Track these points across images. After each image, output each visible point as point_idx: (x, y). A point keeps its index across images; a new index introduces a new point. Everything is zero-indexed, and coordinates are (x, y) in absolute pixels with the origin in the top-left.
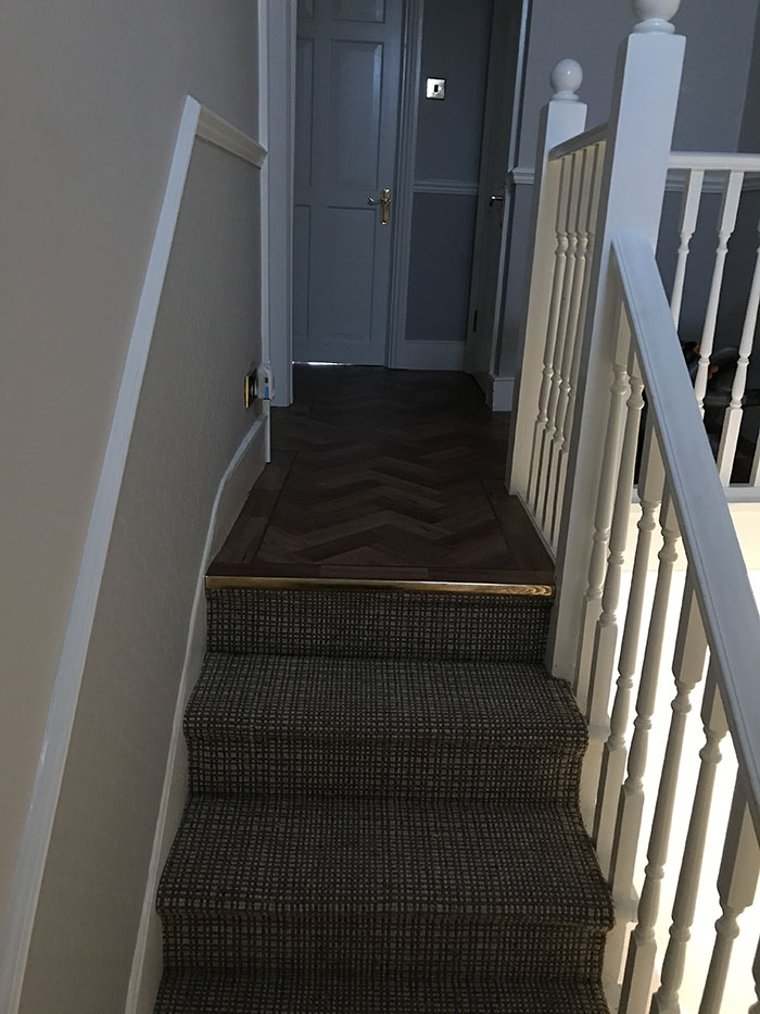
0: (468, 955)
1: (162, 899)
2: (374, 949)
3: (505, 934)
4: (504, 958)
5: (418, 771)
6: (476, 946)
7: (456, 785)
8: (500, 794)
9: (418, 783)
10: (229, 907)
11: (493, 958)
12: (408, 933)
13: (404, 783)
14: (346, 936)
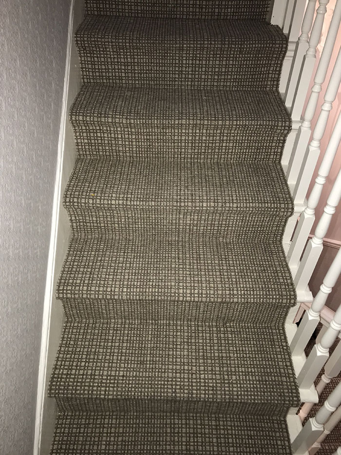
0: (218, 149)
1: (71, 116)
2: (174, 146)
3: (237, 138)
4: (235, 151)
5: (197, 69)
6: (222, 145)
7: (216, 77)
8: (238, 83)
9: (197, 76)
10: (104, 121)
11: (230, 151)
12: (190, 138)
13: (190, 77)
14: (161, 139)
